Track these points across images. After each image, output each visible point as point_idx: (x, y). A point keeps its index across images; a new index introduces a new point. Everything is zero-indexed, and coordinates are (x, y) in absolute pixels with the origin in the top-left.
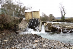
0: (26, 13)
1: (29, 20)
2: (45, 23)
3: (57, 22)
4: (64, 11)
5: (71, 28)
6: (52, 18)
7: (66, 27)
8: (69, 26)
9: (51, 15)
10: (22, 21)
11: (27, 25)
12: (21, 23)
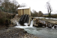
0: (19, 10)
1: (21, 15)
2: (34, 18)
3: (45, 17)
4: (50, 9)
5: (55, 24)
6: (41, 14)
7: (51, 22)
8: (53, 22)
9: (40, 12)
10: (15, 17)
11: (19, 20)
12: (14, 19)
